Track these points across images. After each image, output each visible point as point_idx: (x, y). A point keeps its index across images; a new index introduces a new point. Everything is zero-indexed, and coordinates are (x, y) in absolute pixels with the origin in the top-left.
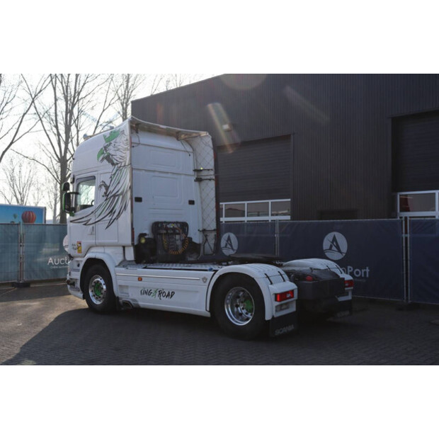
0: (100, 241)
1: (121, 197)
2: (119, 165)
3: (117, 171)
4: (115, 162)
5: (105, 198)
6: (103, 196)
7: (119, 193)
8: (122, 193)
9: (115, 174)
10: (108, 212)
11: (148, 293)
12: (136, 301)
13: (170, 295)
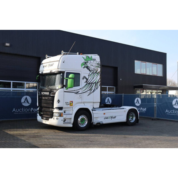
0: (84, 101)
1: (95, 84)
2: (93, 72)
3: (92, 73)
4: (91, 70)
5: (86, 83)
6: (85, 83)
7: (94, 82)
8: (95, 83)
9: (91, 75)
10: (89, 89)
11: (107, 118)
12: (102, 122)
13: (115, 117)
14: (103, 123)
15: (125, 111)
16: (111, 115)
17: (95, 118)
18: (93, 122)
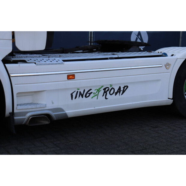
12: (61, 110)
13: (122, 90)
14: (66, 114)
15: (167, 65)
16: (106, 83)
17: (19, 94)
18: (12, 114)
